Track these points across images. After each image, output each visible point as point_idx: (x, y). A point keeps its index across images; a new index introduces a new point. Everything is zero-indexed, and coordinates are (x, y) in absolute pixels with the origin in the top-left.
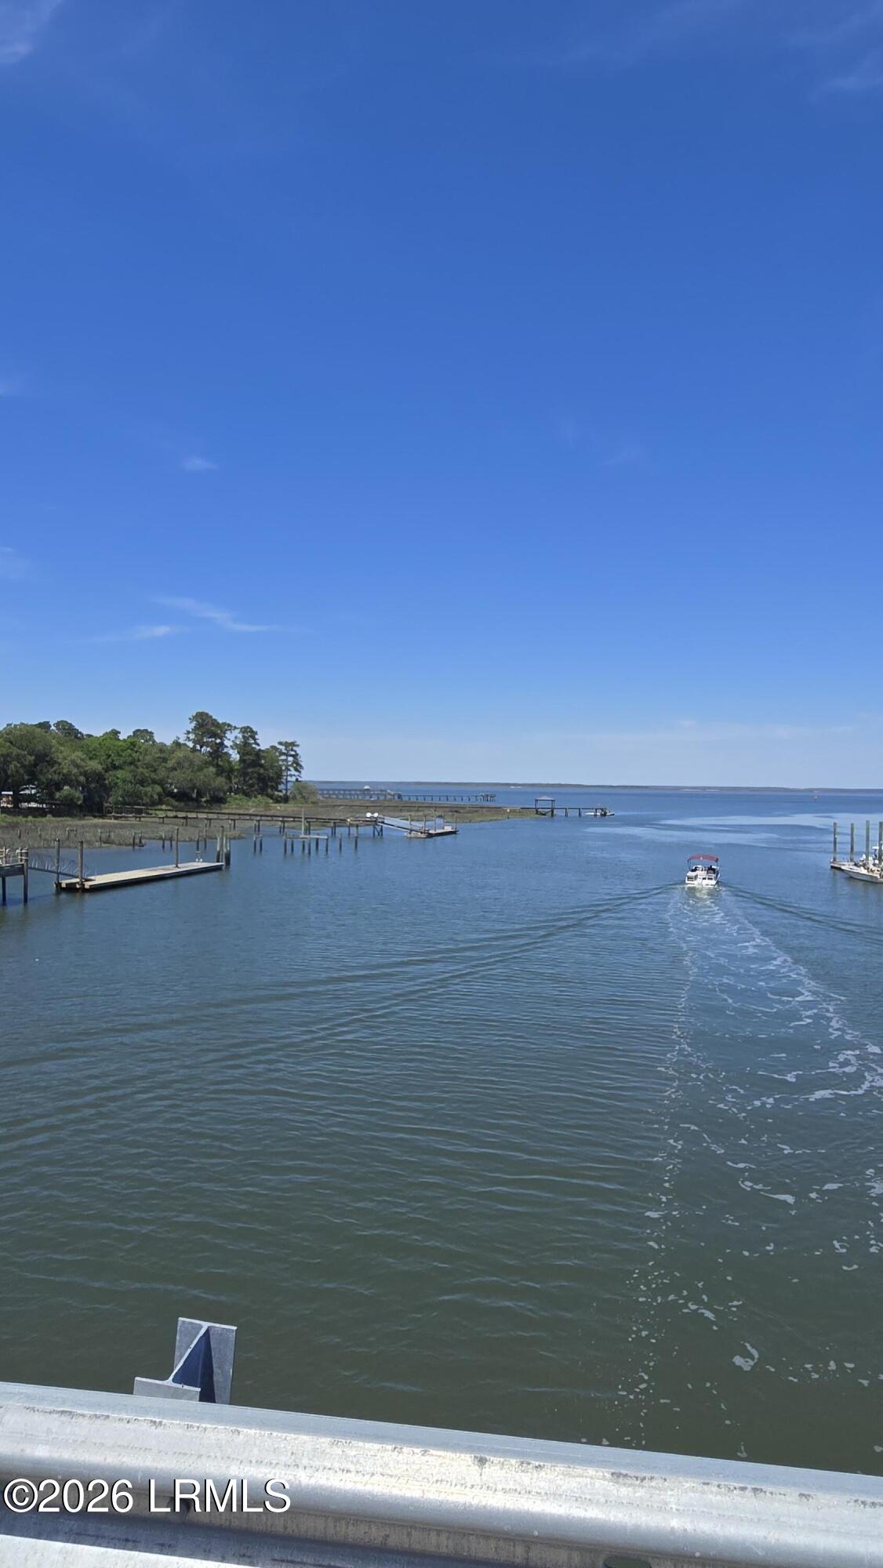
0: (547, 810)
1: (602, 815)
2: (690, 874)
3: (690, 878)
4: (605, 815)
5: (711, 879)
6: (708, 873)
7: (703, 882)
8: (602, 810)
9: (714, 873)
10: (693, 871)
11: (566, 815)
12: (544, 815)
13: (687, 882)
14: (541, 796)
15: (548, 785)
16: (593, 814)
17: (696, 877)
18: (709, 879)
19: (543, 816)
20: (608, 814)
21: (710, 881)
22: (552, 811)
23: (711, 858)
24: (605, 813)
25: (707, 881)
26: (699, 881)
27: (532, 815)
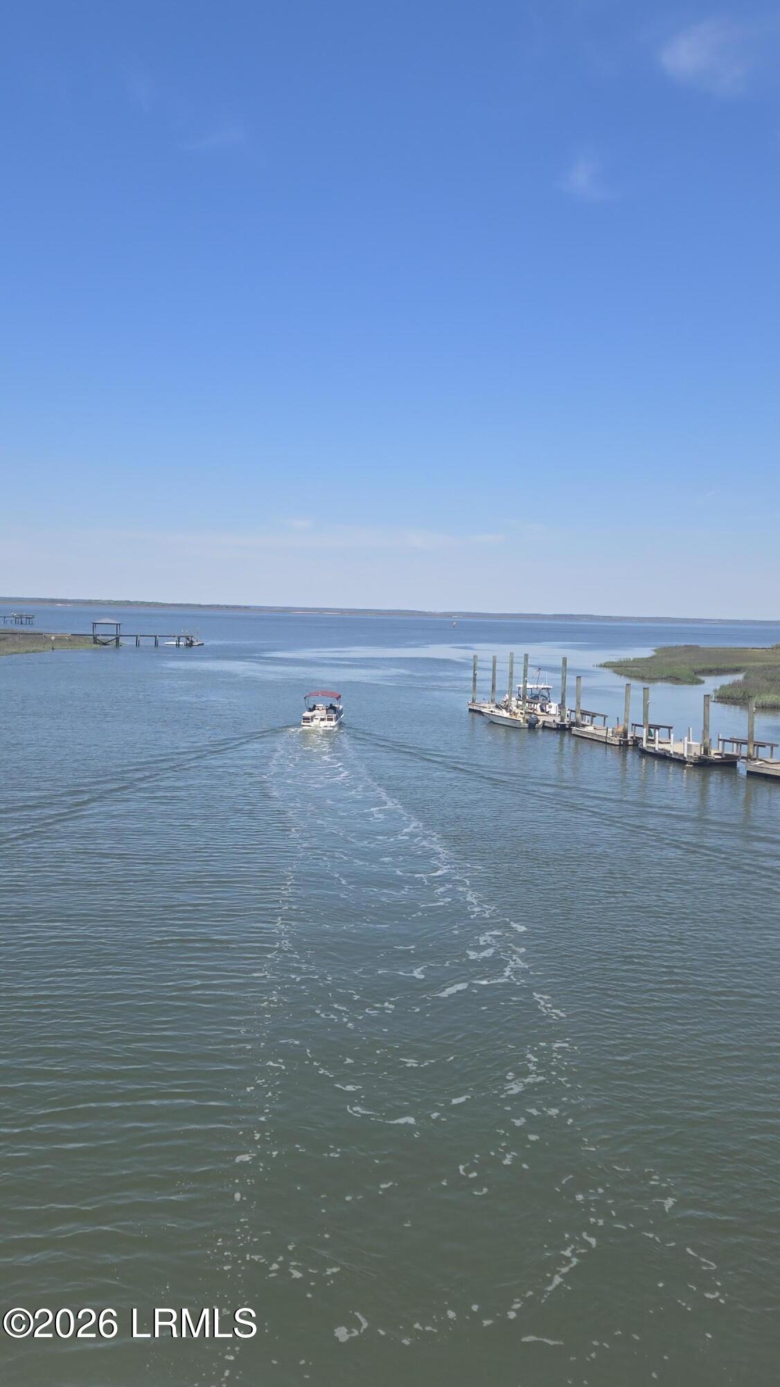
0: (109, 638)
1: (186, 645)
2: (307, 714)
3: (306, 719)
4: (191, 645)
5: (331, 720)
6: (327, 713)
7: (321, 723)
8: (186, 638)
9: (335, 713)
10: (311, 710)
11: (137, 645)
12: (105, 644)
13: (302, 724)
15: (110, 603)
16: (174, 643)
17: (312, 718)
19: (105, 647)
20: (195, 643)
21: (329, 722)
22: (117, 639)
23: (331, 695)
24: (191, 642)
25: (326, 723)
26: (316, 722)
27: (88, 646)
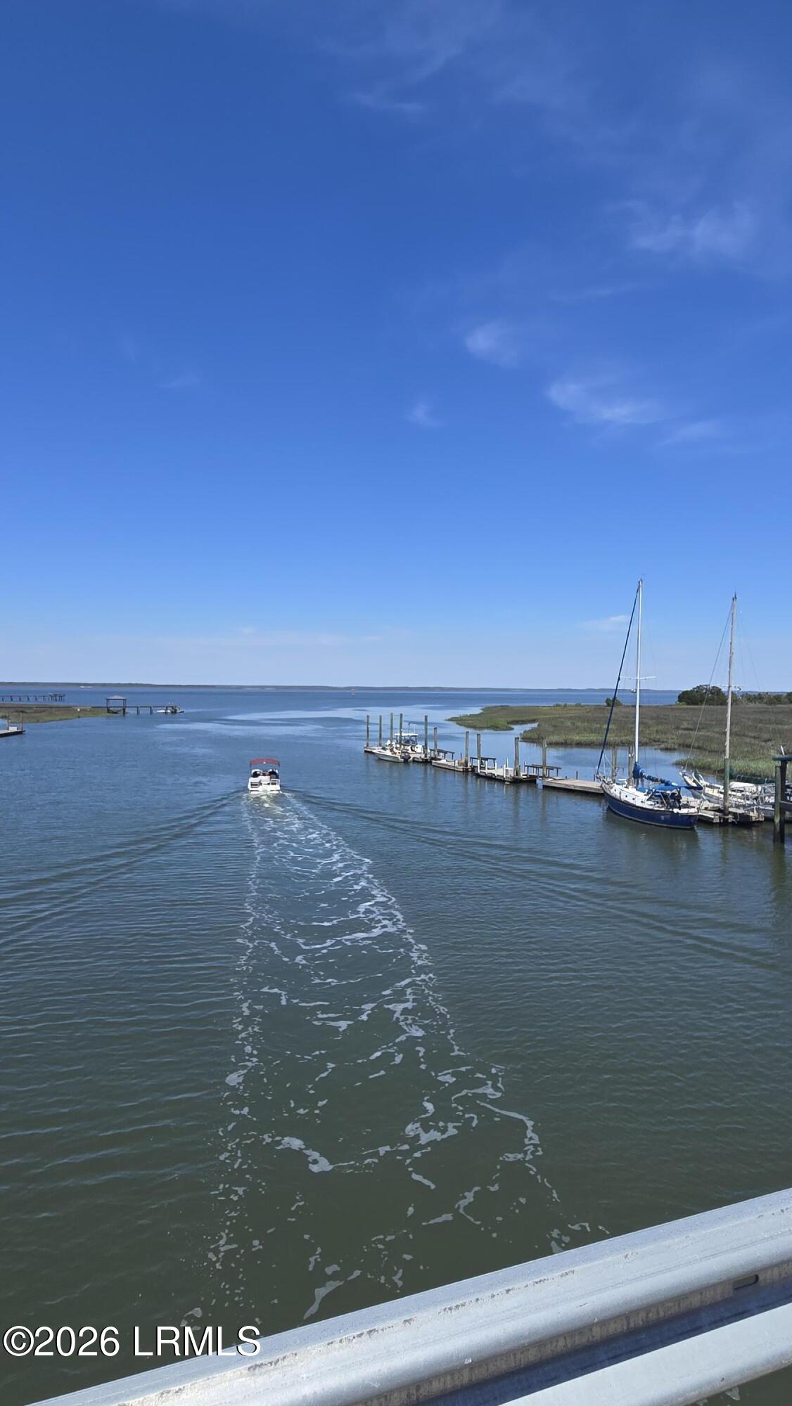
0: (119, 709)
1: (172, 712)
3: (252, 785)
4: (174, 712)
7: (266, 788)
8: (172, 707)
9: (277, 777)
11: (138, 713)
12: (115, 713)
13: (251, 789)
14: (113, 695)
16: (164, 711)
18: (273, 784)
19: (114, 715)
20: (178, 711)
21: (274, 786)
22: (124, 710)
24: (176, 710)
25: (270, 787)
26: (262, 787)
27: (103, 714)
